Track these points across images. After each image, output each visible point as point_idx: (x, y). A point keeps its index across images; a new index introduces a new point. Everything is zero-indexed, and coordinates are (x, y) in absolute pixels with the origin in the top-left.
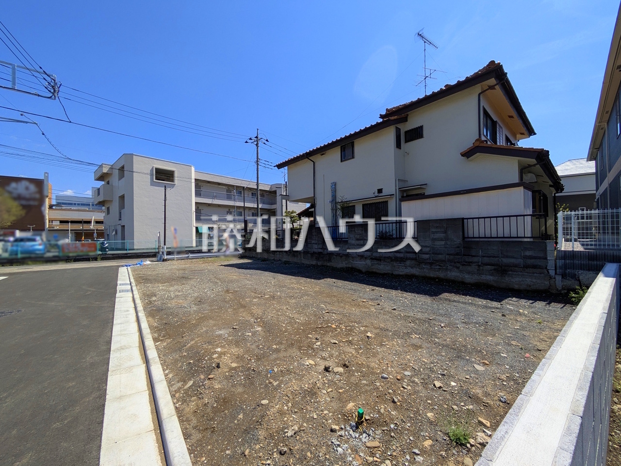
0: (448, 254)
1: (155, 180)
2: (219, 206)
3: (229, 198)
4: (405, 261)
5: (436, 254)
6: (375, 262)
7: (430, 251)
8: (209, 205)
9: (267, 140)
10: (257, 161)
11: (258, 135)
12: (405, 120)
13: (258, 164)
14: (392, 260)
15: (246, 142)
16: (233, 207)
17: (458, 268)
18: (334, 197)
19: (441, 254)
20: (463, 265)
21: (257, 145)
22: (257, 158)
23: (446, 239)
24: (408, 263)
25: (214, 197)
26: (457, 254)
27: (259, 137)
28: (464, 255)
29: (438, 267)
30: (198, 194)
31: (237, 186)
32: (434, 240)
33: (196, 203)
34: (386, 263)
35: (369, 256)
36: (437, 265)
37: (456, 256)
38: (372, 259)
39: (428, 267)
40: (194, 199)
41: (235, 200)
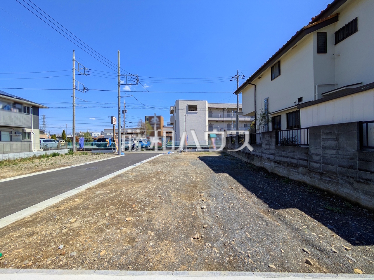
0: (340, 166)
1: (188, 111)
2: (223, 121)
3: (229, 116)
4: (298, 168)
5: (326, 164)
6: (277, 165)
7: (320, 160)
9: (244, 76)
12: (334, 20)
14: (288, 165)
15: (231, 80)
16: (231, 121)
17: (351, 184)
18: (266, 109)
19: (332, 165)
20: (358, 182)
24: (301, 169)
25: (219, 117)
26: (351, 167)
28: (360, 169)
29: (328, 179)
30: (210, 115)
31: (233, 109)
32: (324, 148)
33: (209, 121)
34: (284, 167)
35: (273, 159)
36: (327, 177)
37: (349, 170)
38: (275, 162)
39: (318, 177)
40: (207, 119)
41: (232, 117)
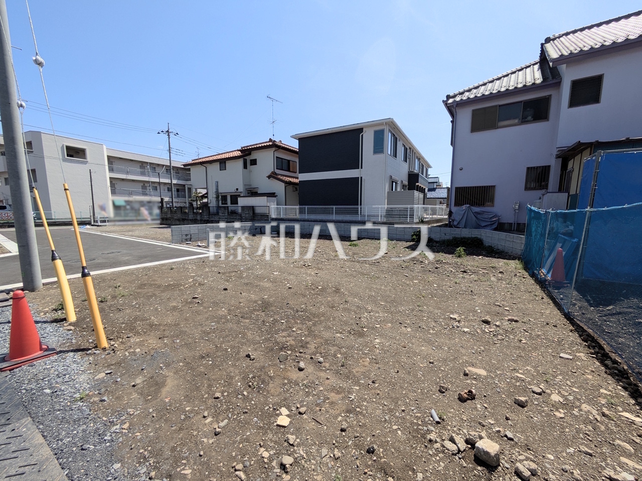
1: (66, 157)
2: (133, 181)
3: (143, 174)
8: (123, 180)
9: (177, 134)
10: (170, 150)
11: (169, 129)
12: (250, 154)
13: (170, 153)
15: (159, 133)
16: (148, 182)
18: (217, 189)
21: (168, 135)
22: (169, 147)
23: (249, 214)
25: (127, 173)
27: (170, 131)
30: (111, 170)
31: (151, 164)
33: (111, 178)
40: (108, 175)
41: (149, 176)
